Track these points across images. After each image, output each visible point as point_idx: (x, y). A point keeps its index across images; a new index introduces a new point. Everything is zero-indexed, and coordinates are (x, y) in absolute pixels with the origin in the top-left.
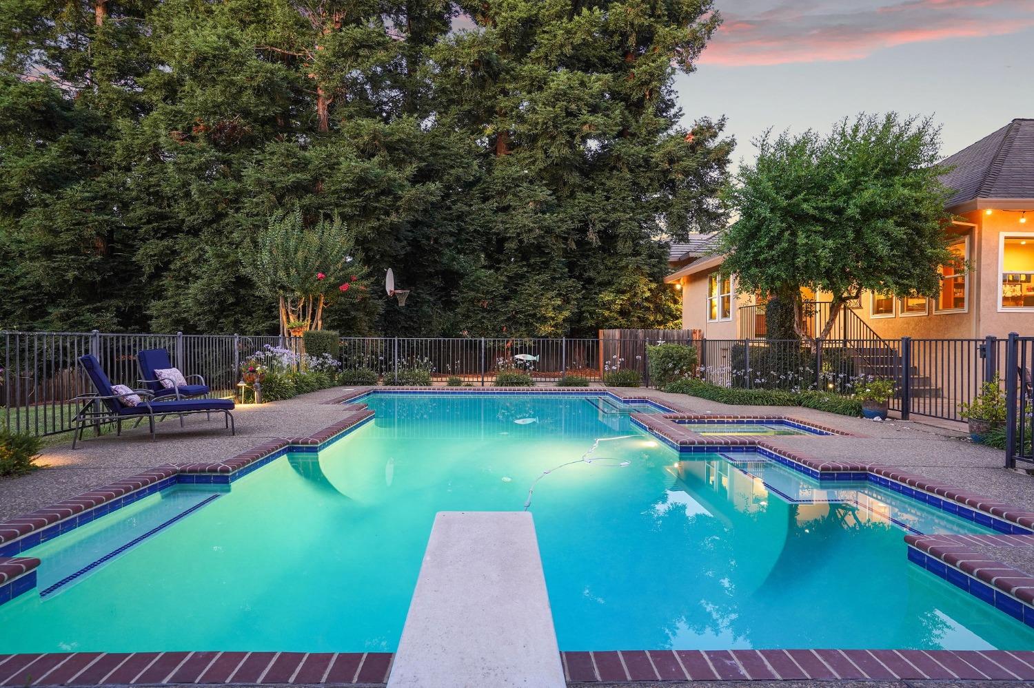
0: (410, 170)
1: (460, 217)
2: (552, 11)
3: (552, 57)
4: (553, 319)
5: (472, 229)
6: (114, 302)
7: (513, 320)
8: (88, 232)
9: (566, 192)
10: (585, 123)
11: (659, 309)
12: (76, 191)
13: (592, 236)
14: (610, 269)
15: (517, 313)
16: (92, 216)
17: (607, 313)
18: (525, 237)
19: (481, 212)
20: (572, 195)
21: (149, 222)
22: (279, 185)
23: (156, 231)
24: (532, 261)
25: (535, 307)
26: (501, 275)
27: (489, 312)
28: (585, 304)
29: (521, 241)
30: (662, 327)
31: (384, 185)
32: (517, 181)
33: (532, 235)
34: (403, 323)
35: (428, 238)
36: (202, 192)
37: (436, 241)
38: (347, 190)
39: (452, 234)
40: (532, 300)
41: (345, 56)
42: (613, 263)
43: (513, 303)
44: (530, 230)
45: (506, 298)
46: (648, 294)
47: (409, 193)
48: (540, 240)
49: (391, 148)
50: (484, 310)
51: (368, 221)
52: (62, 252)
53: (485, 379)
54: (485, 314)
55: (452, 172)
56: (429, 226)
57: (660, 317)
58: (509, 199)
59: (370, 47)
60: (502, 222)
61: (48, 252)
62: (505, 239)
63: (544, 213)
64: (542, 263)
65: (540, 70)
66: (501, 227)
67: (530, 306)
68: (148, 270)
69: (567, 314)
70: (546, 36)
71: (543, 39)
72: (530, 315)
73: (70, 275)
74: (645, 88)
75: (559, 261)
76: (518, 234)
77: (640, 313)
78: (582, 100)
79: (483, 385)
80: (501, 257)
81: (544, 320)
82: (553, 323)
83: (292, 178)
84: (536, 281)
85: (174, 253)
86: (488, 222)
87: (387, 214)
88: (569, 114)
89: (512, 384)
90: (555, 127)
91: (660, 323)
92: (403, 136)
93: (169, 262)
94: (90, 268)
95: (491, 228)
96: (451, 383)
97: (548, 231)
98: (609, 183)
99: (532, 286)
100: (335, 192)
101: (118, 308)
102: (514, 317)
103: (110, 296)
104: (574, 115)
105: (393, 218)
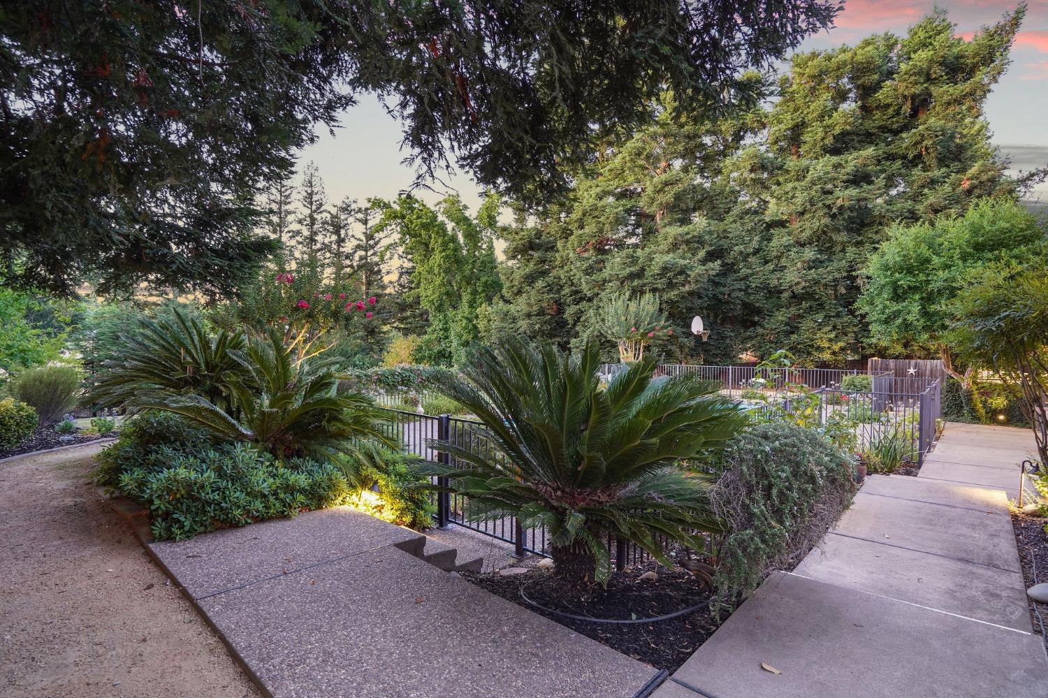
0: (702, 254)
1: (746, 278)
2: (815, 115)
3: (818, 149)
4: (829, 348)
5: (754, 285)
6: (558, 339)
8: (544, 305)
9: (839, 248)
10: (839, 197)
12: (540, 284)
13: (861, 282)
15: (798, 344)
16: (546, 296)
18: (795, 289)
19: (759, 273)
20: (843, 250)
21: (571, 296)
22: (620, 276)
23: (574, 300)
25: (812, 340)
27: (775, 343)
28: (862, 336)
29: (793, 292)
31: (678, 269)
32: (788, 248)
33: (800, 287)
34: (714, 351)
35: (724, 295)
36: (587, 283)
37: (729, 295)
38: (658, 274)
39: (740, 290)
40: (809, 334)
41: (658, 192)
43: (794, 337)
44: (798, 283)
45: (788, 333)
47: (700, 269)
48: (808, 289)
49: (688, 242)
50: (771, 342)
51: (673, 291)
52: (533, 315)
54: (772, 345)
55: (736, 248)
56: (725, 286)
58: (783, 262)
60: (778, 279)
61: (529, 316)
62: (781, 292)
63: (810, 268)
64: (818, 305)
65: (805, 162)
66: (776, 282)
67: (807, 338)
68: (571, 322)
69: (841, 344)
70: (810, 135)
71: (806, 137)
72: (809, 345)
73: (537, 327)
74: (919, 147)
75: (830, 302)
76: (791, 287)
78: (838, 179)
81: (821, 349)
82: (829, 351)
83: (628, 270)
84: (812, 320)
85: (582, 312)
86: (767, 279)
87: (683, 285)
88: (825, 193)
90: (812, 205)
92: (695, 234)
93: (580, 317)
94: (545, 322)
95: (769, 284)
97: (815, 282)
99: (807, 324)
100: (652, 276)
101: (559, 342)
102: (796, 346)
103: (556, 336)
104: (831, 193)
105: (687, 288)
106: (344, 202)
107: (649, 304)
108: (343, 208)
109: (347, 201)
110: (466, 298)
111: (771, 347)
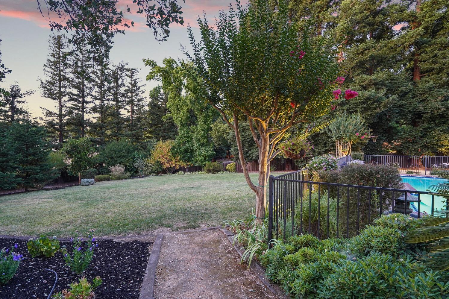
0: (383, 91)
5: (407, 110)
7: (425, 147)
15: (427, 143)
18: (436, 113)
24: (437, 121)
25: (438, 141)
26: (420, 128)
27: (412, 143)
29: (433, 114)
38: (361, 102)
40: (436, 138)
43: (425, 139)
45: (422, 137)
48: (444, 113)
50: (410, 142)
54: (410, 144)
60: (423, 106)
62: (424, 113)
64: (442, 122)
66: (422, 108)
67: (435, 140)
72: (434, 144)
76: (432, 111)
80: (420, 120)
81: (443, 146)
84: (439, 130)
86: (415, 107)
87: (376, 109)
95: (417, 109)
99: (436, 132)
102: (425, 145)
106: (120, 64)
108: (119, 68)
109: (122, 63)
111: (410, 146)
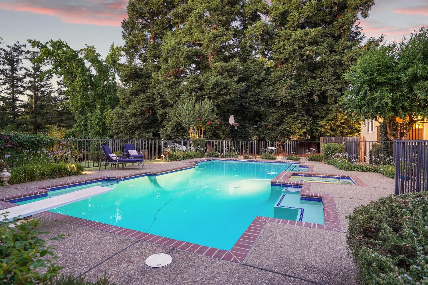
0: (236, 78)
1: (258, 94)
2: (294, 6)
3: (295, 25)
4: (298, 132)
5: (262, 98)
6: (153, 129)
7: (281, 133)
8: (144, 108)
9: (304, 80)
10: (307, 50)
11: (350, 127)
12: (141, 96)
13: (315, 98)
14: (326, 111)
15: (283, 130)
16: (145, 103)
17: (323, 130)
18: (283, 100)
19: (266, 91)
20: (306, 81)
21: (160, 104)
22: (190, 89)
23: (162, 106)
24: (288, 109)
25: (290, 128)
26: (276, 115)
27: (272, 130)
28: (314, 126)
29: (282, 102)
30: (352, 136)
31: (224, 85)
32: (280, 78)
33: (286, 99)
34: (240, 135)
35: (246, 103)
36: (170, 94)
37: (249, 103)
38: (212, 88)
39: (255, 101)
40: (289, 125)
41: (212, 41)
42: (327, 108)
43: (281, 127)
44: (285, 97)
45: (278, 125)
46: (343, 121)
47: (235, 86)
48: (290, 101)
49: (228, 71)
50: (269, 130)
51: (220, 98)
52: (138, 115)
53: (256, 156)
55: (253, 77)
56: (246, 98)
57: (350, 131)
58: (278, 86)
59: (220, 36)
60: (275, 95)
61: (135, 115)
62: (276, 101)
63: (291, 89)
64: (293, 110)
65: (289, 31)
66: (273, 96)
67: (288, 127)
68: (160, 119)
69: (304, 130)
70: (291, 17)
71: (290, 18)
72: (288, 131)
73: (140, 122)
74: (341, 30)
75: (300, 108)
76: (281, 99)
77: (340, 129)
78: (306, 41)
79: (255, 159)
81: (294, 133)
82: (298, 134)
83: (194, 86)
84: (290, 117)
85: (167, 113)
86: (269, 95)
87: (226, 95)
88: (300, 47)
89: (267, 159)
90: (294, 54)
91: (351, 134)
92: (232, 66)
93: (165, 116)
94: (145, 119)
95: (270, 98)
96: (245, 158)
97: (294, 97)
98: (322, 74)
99: (288, 120)
100: (208, 89)
101: (153, 131)
103: (151, 128)
104: (303, 48)
105: (228, 97)
106: (15, 45)
107: (206, 105)
108: (15, 49)
109: (18, 45)
110: (98, 106)
111: (269, 132)
